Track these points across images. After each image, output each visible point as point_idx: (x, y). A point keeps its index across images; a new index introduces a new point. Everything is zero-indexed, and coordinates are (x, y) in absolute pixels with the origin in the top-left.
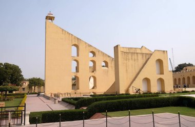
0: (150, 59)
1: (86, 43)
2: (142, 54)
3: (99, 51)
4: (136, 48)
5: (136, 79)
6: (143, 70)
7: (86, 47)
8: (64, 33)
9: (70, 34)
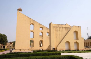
0: (70, 31)
1: (38, 23)
2: (66, 28)
3: (45, 27)
4: (62, 25)
5: (62, 42)
6: (65, 37)
7: (38, 25)
8: (26, 17)
9: (29, 18)
